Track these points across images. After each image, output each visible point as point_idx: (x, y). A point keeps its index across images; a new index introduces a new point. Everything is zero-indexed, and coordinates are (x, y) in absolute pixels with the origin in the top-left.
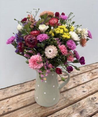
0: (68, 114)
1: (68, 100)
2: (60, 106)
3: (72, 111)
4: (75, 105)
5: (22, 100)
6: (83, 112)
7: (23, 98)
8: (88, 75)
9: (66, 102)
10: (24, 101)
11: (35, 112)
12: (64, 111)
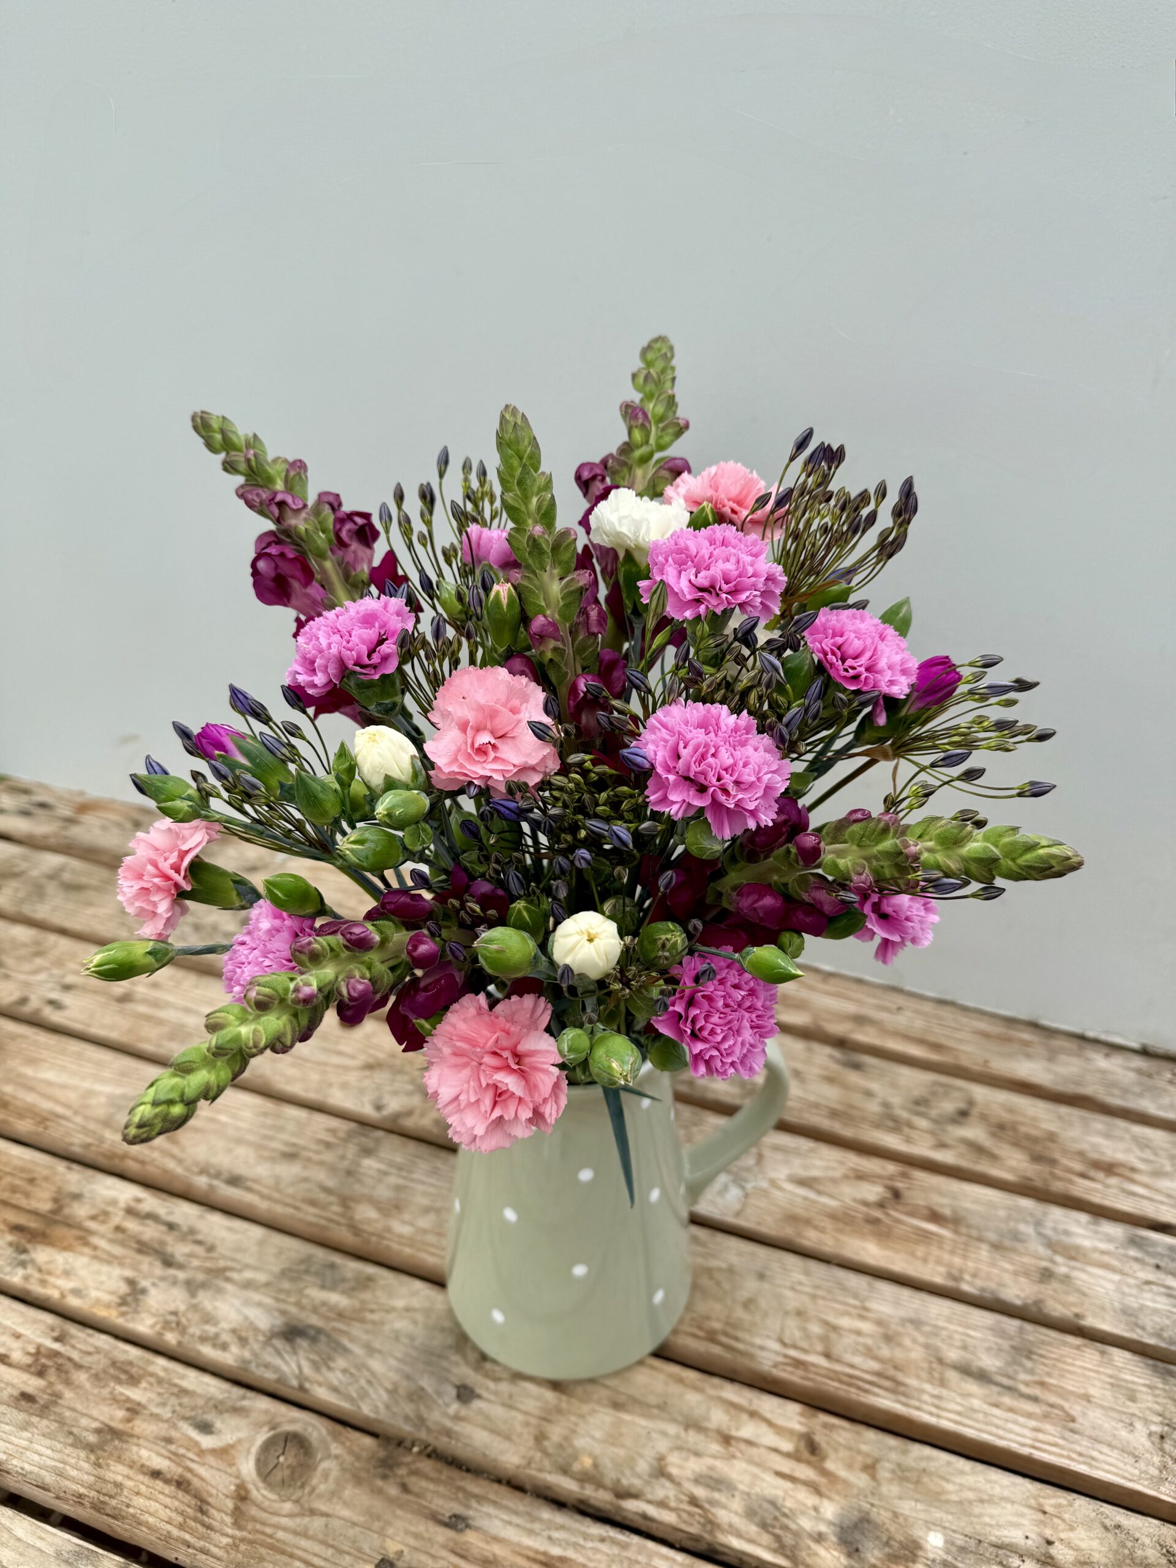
0: (222, 1263)
1: (346, 1202)
2: (249, 1189)
3: (261, 1277)
4: (332, 1266)
5: (156, 1004)
6: (303, 1343)
7: (170, 998)
8: (803, 1182)
9: (313, 1203)
10: (148, 1018)
11: (111, 1110)
12: (224, 1234)
